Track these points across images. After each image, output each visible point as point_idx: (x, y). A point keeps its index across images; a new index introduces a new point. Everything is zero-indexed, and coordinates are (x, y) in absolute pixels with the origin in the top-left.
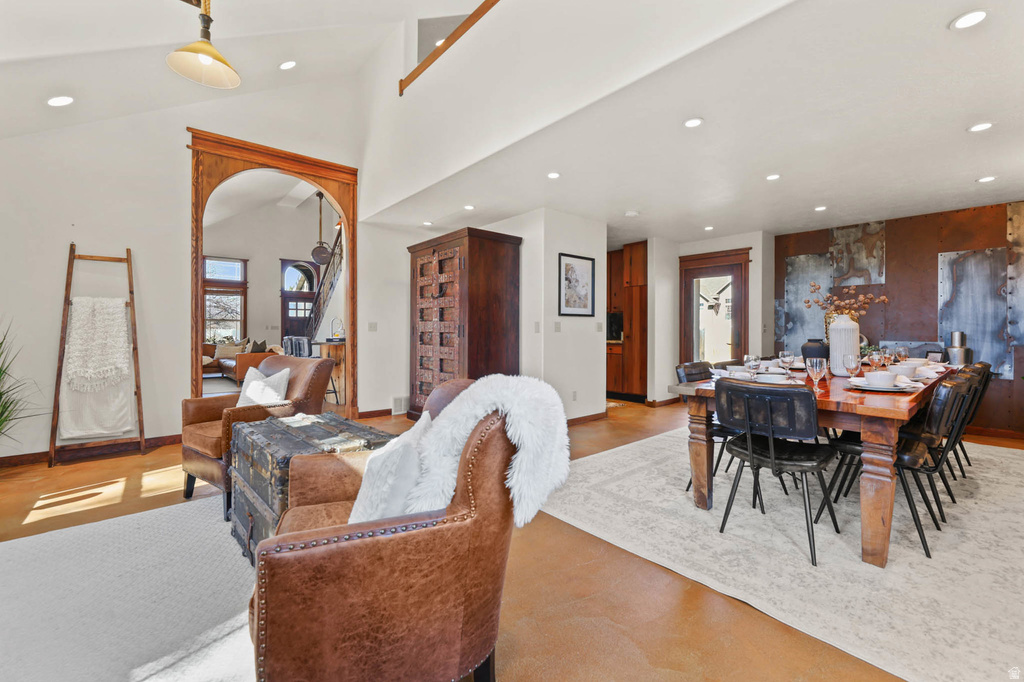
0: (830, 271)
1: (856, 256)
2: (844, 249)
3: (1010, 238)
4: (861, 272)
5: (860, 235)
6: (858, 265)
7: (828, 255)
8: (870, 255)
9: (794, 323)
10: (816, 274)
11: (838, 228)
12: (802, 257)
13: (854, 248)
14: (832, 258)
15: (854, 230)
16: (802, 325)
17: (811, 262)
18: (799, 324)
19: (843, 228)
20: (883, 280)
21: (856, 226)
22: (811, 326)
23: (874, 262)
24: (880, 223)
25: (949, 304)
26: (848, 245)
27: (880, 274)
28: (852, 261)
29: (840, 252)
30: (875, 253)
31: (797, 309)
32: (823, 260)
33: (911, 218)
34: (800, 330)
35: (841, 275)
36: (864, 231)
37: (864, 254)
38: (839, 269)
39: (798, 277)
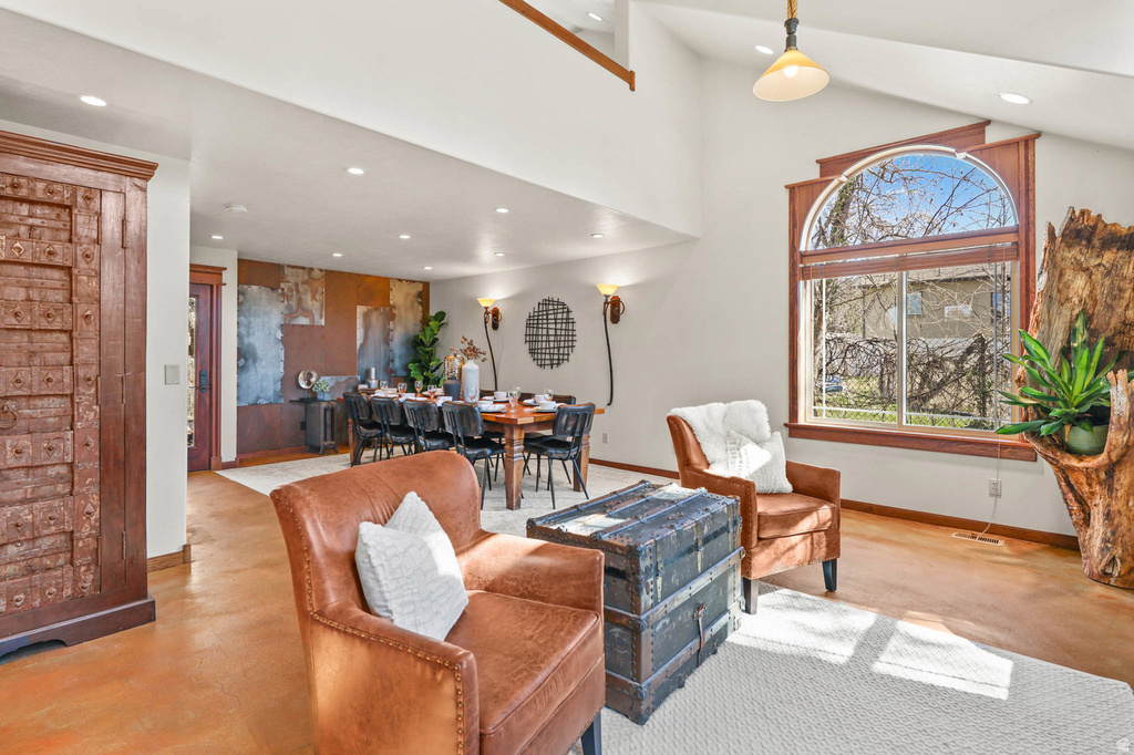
0: (282, 307)
1: (303, 297)
2: (293, 287)
3: (391, 302)
4: (307, 313)
5: (306, 278)
6: (304, 305)
7: (280, 291)
8: (314, 298)
9: (246, 359)
10: (268, 308)
11: (288, 266)
12: (255, 288)
13: (301, 288)
14: (283, 294)
15: (301, 271)
16: (254, 362)
17: (264, 295)
18: (250, 362)
19: (293, 267)
20: (323, 322)
21: (303, 268)
22: (263, 363)
23: (317, 304)
24: (322, 271)
25: (362, 346)
26: (297, 284)
27: (321, 316)
28: (300, 301)
29: (290, 290)
30: (317, 296)
31: (250, 344)
32: (274, 295)
33: (341, 273)
34: (252, 368)
35: (290, 314)
36: (309, 274)
37: (309, 296)
38: (289, 307)
39: (250, 309)
